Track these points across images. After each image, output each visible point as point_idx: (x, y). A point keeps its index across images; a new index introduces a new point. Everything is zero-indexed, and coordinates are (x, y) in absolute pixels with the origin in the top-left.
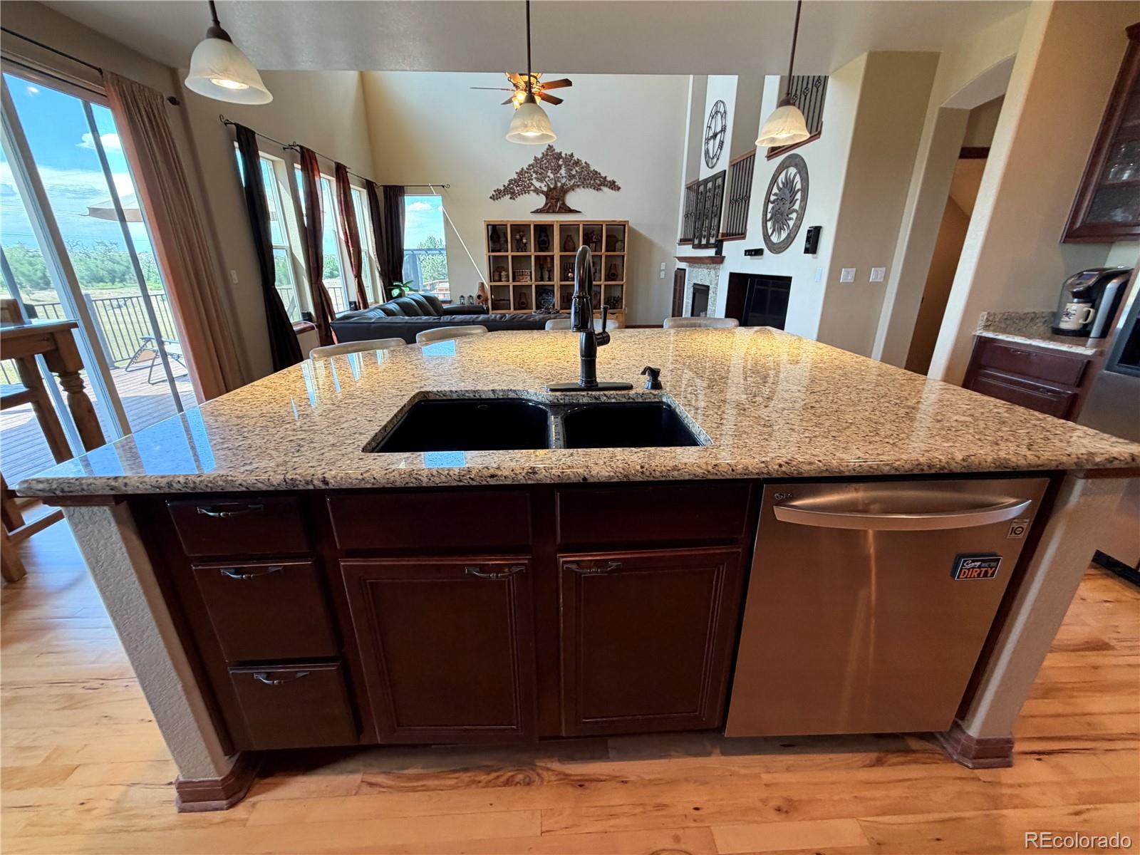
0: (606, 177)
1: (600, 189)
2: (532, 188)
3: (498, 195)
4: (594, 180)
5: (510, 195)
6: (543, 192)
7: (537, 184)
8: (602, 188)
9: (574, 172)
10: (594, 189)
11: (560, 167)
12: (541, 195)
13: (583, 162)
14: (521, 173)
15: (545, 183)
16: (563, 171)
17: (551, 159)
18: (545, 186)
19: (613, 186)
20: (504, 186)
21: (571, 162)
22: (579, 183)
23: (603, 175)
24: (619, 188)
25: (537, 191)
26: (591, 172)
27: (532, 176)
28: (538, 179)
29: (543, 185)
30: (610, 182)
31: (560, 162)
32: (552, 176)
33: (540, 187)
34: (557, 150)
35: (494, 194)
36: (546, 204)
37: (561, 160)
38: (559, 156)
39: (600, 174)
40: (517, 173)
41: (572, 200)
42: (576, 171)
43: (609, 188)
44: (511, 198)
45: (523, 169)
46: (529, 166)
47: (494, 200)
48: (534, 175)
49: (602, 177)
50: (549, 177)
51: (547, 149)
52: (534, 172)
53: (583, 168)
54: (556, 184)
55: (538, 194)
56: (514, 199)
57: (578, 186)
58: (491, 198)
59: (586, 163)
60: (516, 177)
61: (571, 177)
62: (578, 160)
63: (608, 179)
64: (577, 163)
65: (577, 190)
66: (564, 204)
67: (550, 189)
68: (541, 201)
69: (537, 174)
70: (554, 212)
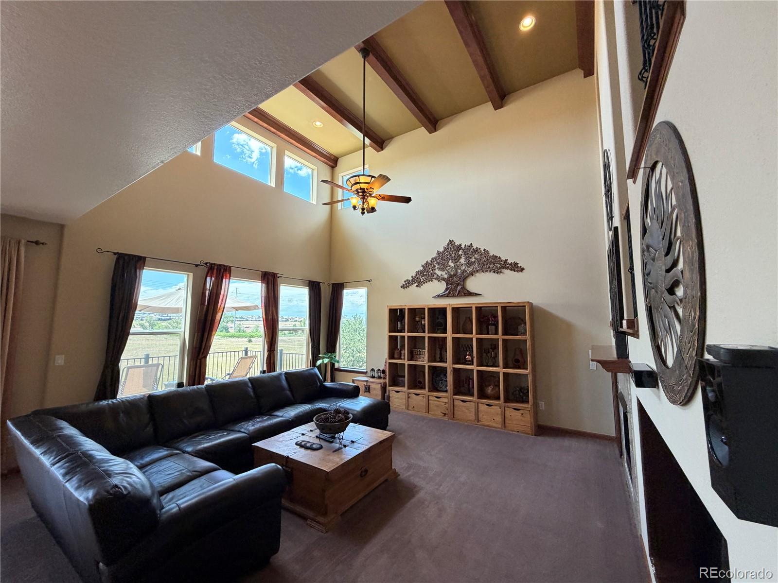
0: (506, 260)
1: (501, 272)
2: (435, 276)
3: (407, 284)
4: (494, 264)
5: (416, 284)
6: (444, 279)
7: (439, 273)
8: (503, 270)
9: (473, 260)
10: (494, 272)
11: (460, 257)
12: (443, 282)
13: (482, 250)
14: (426, 266)
15: (446, 272)
16: (462, 260)
17: (453, 250)
18: (446, 274)
19: (516, 267)
20: (412, 277)
21: (470, 250)
22: (478, 269)
23: (503, 258)
24: (522, 270)
25: (439, 279)
26: (490, 257)
27: (435, 266)
28: (439, 269)
29: (443, 273)
30: (511, 264)
31: (460, 253)
32: (452, 265)
33: (441, 275)
34: (457, 243)
35: (404, 283)
36: (447, 289)
37: (461, 251)
38: (459, 247)
39: (500, 258)
40: (422, 266)
41: (472, 284)
42: (476, 258)
43: (511, 270)
44: (417, 286)
45: (427, 262)
46: (433, 259)
47: (404, 288)
48: (437, 266)
49: (502, 261)
50: (450, 266)
51: (448, 244)
52: (437, 264)
53: (481, 255)
54: (456, 270)
55: (439, 281)
56: (420, 287)
57: (477, 271)
58: (402, 287)
59: (485, 250)
60: (421, 269)
61: (470, 264)
62: (477, 248)
63: (509, 261)
64: (477, 251)
65: (477, 274)
66: (464, 288)
67: (451, 276)
68: (441, 287)
69: (439, 265)
70: (454, 296)
